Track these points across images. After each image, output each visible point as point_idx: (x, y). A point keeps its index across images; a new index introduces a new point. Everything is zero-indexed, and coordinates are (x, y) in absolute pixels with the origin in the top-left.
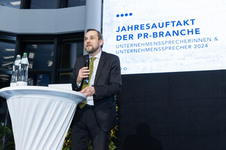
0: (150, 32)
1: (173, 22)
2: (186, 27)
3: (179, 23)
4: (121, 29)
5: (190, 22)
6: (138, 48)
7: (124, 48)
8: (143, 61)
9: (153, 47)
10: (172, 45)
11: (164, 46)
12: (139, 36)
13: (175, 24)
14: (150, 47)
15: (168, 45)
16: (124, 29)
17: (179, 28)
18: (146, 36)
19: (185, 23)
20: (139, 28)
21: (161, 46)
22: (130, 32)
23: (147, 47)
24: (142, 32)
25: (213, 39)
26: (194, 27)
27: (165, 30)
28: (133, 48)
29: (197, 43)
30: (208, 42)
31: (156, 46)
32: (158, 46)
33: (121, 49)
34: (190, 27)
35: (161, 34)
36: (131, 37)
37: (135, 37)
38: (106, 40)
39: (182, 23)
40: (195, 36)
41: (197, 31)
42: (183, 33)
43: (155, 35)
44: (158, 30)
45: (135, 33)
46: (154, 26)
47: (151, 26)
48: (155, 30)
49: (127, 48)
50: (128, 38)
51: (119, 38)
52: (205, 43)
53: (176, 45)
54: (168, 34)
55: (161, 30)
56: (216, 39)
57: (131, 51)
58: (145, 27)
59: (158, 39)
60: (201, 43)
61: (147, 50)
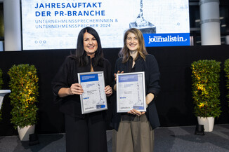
0: (65, 10)
1: (84, 3)
2: (94, 9)
3: (89, 5)
4: (39, 6)
5: (97, 5)
6: (55, 24)
7: (43, 24)
8: (60, 36)
9: (68, 24)
10: (83, 24)
11: (77, 24)
12: (56, 13)
13: (86, 5)
14: (65, 24)
15: (80, 23)
16: (42, 5)
17: (89, 9)
18: (62, 13)
19: (94, 5)
20: (56, 6)
21: (75, 24)
22: (48, 9)
23: (63, 24)
24: (59, 10)
25: (114, 21)
26: (101, 10)
27: (77, 10)
28: (51, 24)
29: (103, 23)
30: (111, 23)
31: (70, 24)
32: (72, 24)
33: (40, 24)
34: (98, 9)
35: (75, 13)
36: (49, 13)
38: (26, 15)
39: (92, 5)
40: (101, 17)
41: (103, 13)
42: (92, 13)
43: (69, 13)
44: (72, 9)
45: (53, 10)
46: (69, 4)
47: (66, 5)
48: (69, 9)
49: (45, 24)
50: (46, 14)
51: (38, 14)
52: (108, 23)
53: (86, 24)
54: (80, 13)
55: (74, 9)
56: (116, 21)
57: (49, 27)
58: (61, 6)
59: (72, 17)
60: (105, 23)
61: (63, 26)
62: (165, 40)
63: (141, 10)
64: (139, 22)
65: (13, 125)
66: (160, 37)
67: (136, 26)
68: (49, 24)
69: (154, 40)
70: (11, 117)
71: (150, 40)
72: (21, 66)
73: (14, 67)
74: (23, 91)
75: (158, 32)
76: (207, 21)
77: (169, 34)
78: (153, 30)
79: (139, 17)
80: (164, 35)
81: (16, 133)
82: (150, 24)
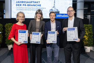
0: (27, 4)
2: (37, 4)
3: (35, 2)
5: (38, 2)
6: (23, 9)
7: (19, 9)
10: (33, 9)
11: (31, 9)
12: (23, 5)
13: (34, 2)
14: (27, 9)
15: (32, 9)
16: (18, 2)
18: (25, 5)
19: (37, 2)
20: (23, 2)
21: (30, 9)
22: (20, 3)
23: (26, 9)
24: (24, 4)
31: (28, 9)
33: (18, 9)
34: (38, 4)
35: (30, 5)
37: (22, 5)
38: (13, 5)
40: (39, 7)
41: (40, 5)
42: (36, 5)
43: (28, 5)
45: (22, 4)
46: (28, 2)
47: (27, 2)
48: (28, 4)
50: (20, 5)
51: (17, 5)
52: (42, 9)
53: (34, 9)
54: (32, 5)
55: (30, 4)
56: (45, 8)
58: (25, 2)
59: (29, 7)
61: (26, 10)
62: (63, 16)
63: (54, 5)
64: (53, 9)
65: (6, 44)
66: (61, 15)
67: (52, 10)
68: (21, 9)
69: (59, 16)
70: (5, 41)
71: (57, 16)
72: (9, 24)
73: (7, 24)
74: (9, 33)
75: (60, 13)
76: (79, 10)
77: (64, 14)
78: (59, 12)
79: (53, 7)
80: (63, 14)
81: (7, 47)
82: (57, 10)
